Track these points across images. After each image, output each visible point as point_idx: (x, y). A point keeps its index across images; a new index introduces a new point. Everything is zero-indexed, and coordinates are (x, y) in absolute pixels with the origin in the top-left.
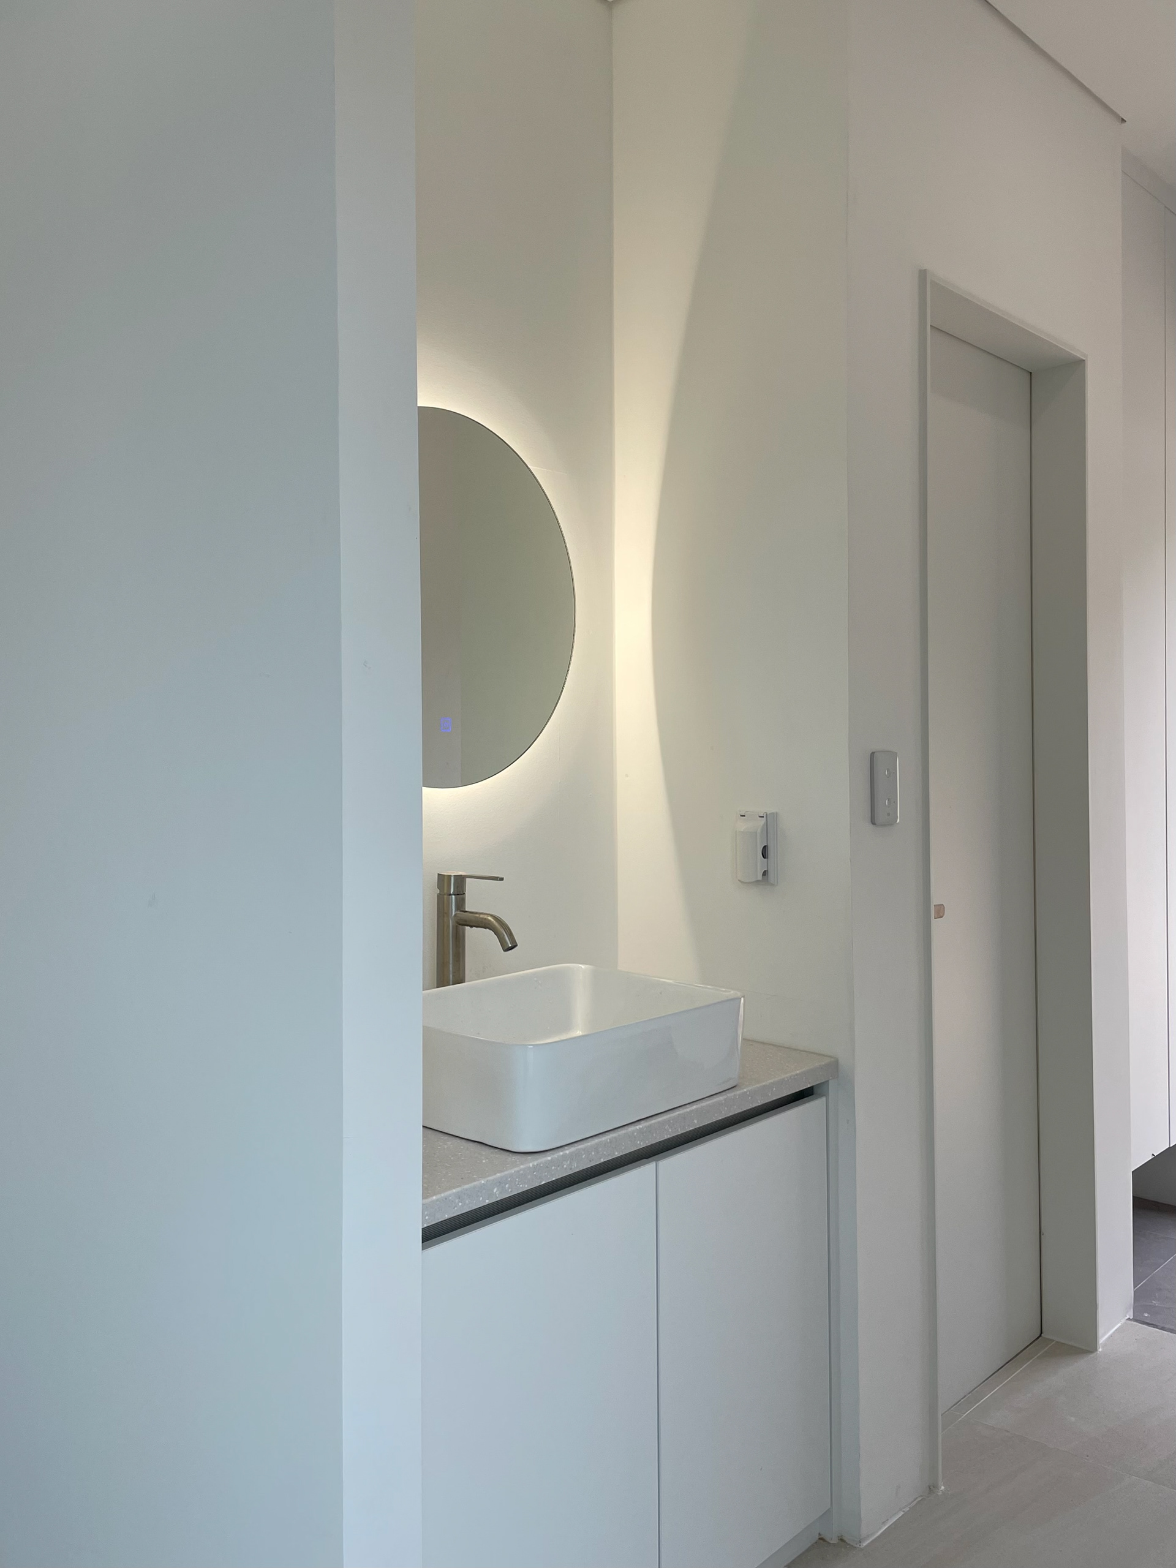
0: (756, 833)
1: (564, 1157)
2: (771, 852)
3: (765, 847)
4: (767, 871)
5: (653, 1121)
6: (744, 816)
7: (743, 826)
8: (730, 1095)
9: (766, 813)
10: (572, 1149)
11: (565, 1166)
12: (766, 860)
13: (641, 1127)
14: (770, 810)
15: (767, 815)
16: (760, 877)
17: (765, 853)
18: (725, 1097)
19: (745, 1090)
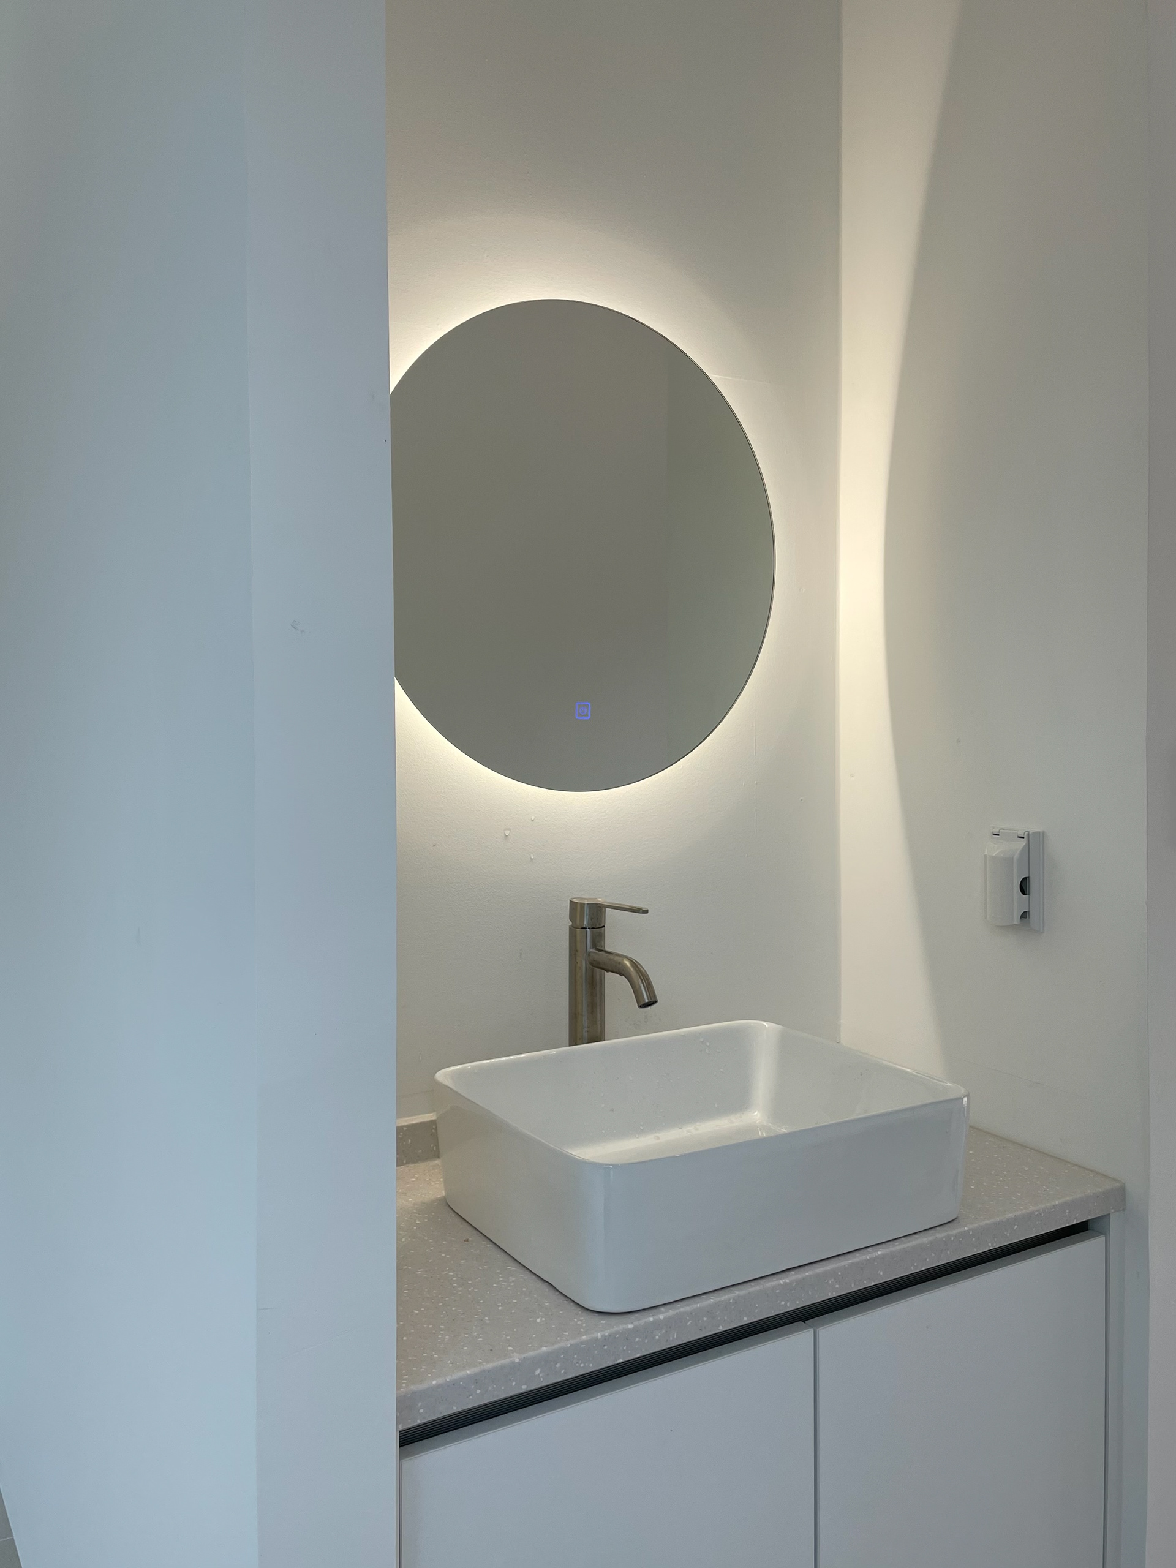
0: (1013, 858)
1: (657, 1325)
2: (1033, 886)
3: (1025, 879)
4: (1029, 911)
5: (808, 1273)
6: (998, 835)
7: (995, 849)
8: (940, 1234)
9: (1029, 832)
10: (671, 1312)
11: (657, 1337)
12: (1027, 896)
13: (787, 1281)
14: (1033, 828)
15: (1028, 835)
16: (1016, 920)
17: (1024, 887)
18: (931, 1238)
19: (966, 1229)
